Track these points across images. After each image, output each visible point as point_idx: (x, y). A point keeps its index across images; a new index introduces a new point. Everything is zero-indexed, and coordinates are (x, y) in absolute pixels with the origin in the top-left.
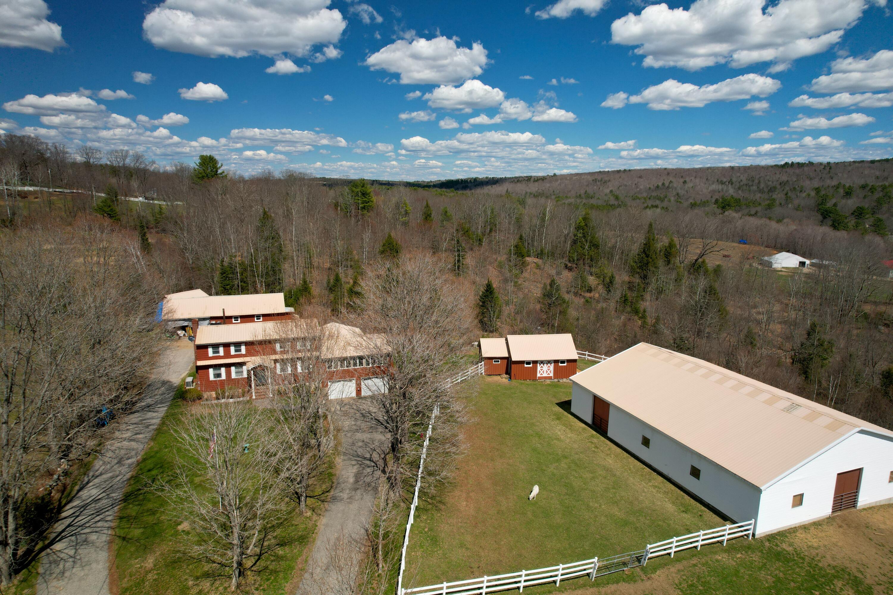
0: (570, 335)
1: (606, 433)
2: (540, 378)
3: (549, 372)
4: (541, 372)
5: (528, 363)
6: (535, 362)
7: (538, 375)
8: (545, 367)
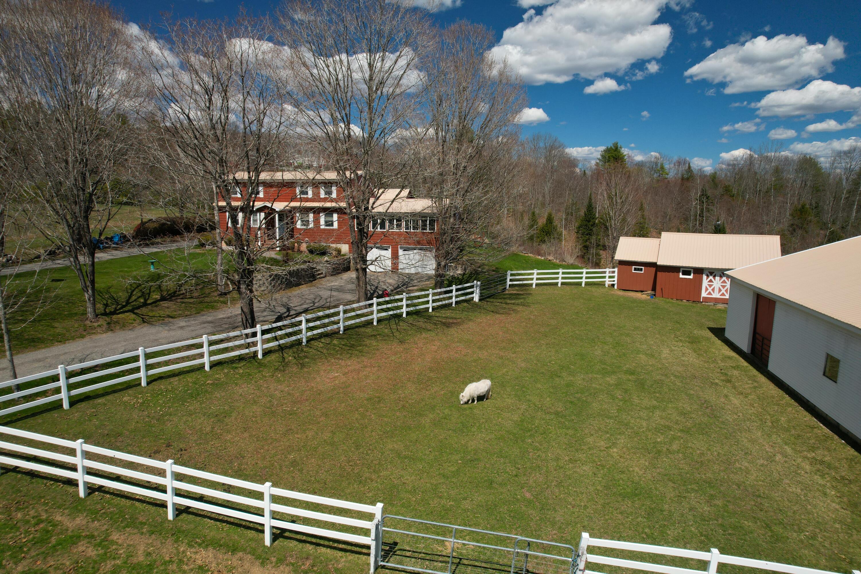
0: (778, 238)
1: (766, 365)
2: (706, 299)
3: (723, 291)
4: (710, 290)
5: (686, 272)
6: (699, 271)
7: (704, 294)
8: (717, 282)
